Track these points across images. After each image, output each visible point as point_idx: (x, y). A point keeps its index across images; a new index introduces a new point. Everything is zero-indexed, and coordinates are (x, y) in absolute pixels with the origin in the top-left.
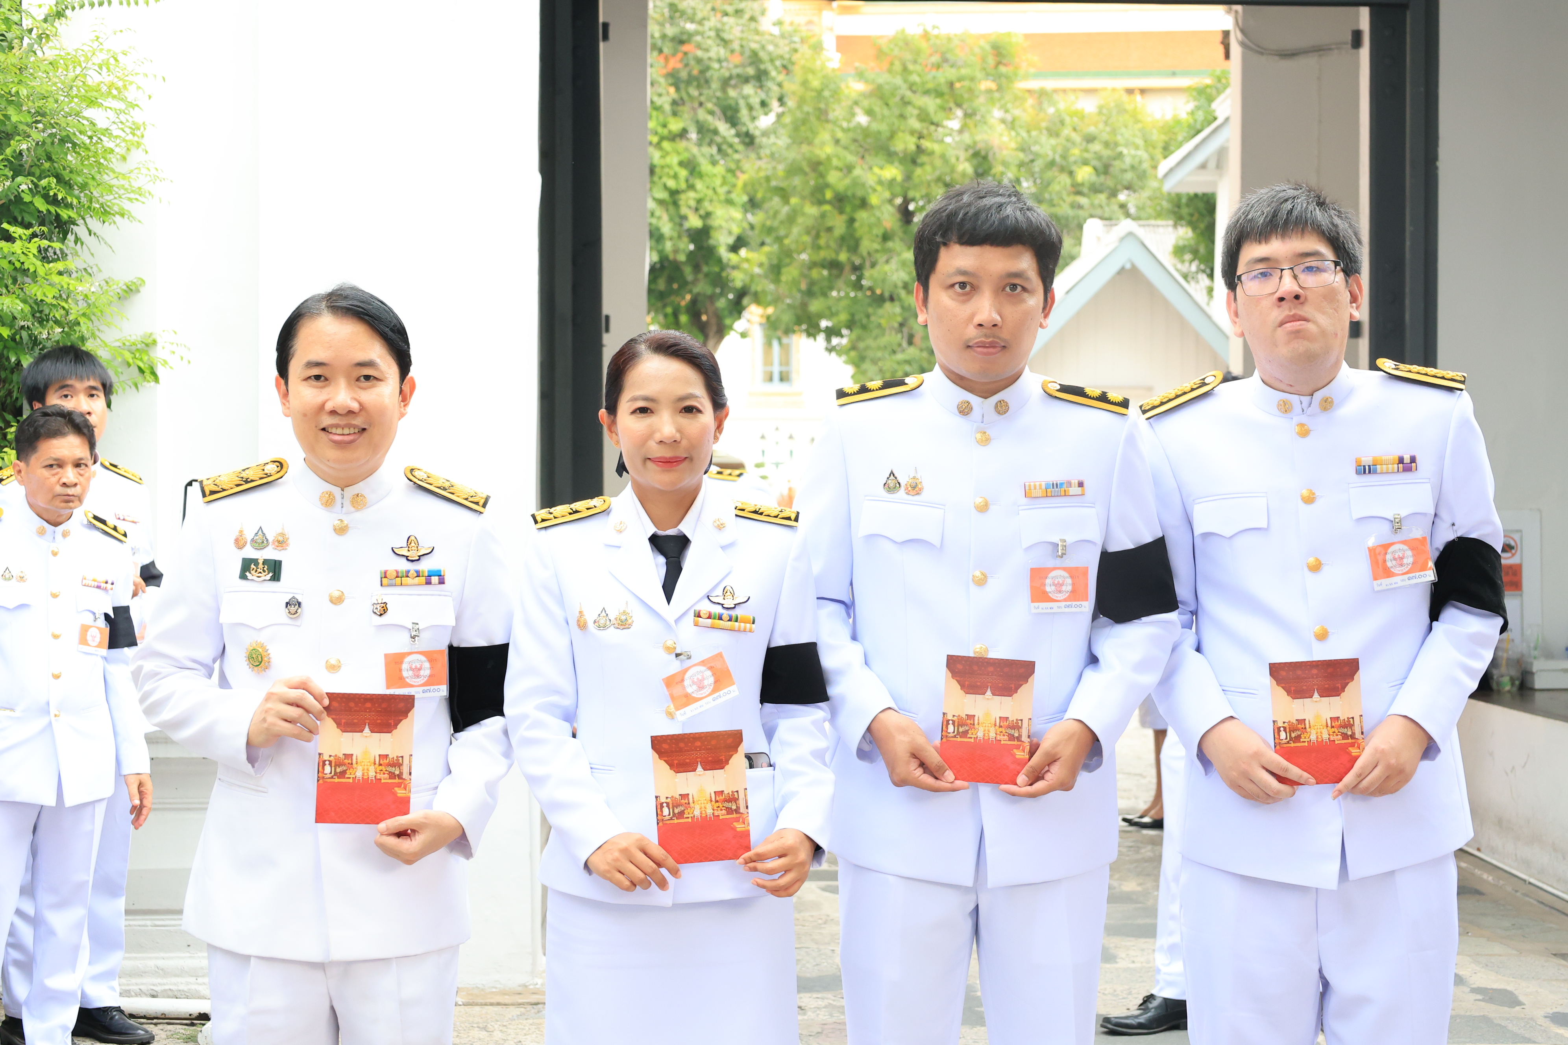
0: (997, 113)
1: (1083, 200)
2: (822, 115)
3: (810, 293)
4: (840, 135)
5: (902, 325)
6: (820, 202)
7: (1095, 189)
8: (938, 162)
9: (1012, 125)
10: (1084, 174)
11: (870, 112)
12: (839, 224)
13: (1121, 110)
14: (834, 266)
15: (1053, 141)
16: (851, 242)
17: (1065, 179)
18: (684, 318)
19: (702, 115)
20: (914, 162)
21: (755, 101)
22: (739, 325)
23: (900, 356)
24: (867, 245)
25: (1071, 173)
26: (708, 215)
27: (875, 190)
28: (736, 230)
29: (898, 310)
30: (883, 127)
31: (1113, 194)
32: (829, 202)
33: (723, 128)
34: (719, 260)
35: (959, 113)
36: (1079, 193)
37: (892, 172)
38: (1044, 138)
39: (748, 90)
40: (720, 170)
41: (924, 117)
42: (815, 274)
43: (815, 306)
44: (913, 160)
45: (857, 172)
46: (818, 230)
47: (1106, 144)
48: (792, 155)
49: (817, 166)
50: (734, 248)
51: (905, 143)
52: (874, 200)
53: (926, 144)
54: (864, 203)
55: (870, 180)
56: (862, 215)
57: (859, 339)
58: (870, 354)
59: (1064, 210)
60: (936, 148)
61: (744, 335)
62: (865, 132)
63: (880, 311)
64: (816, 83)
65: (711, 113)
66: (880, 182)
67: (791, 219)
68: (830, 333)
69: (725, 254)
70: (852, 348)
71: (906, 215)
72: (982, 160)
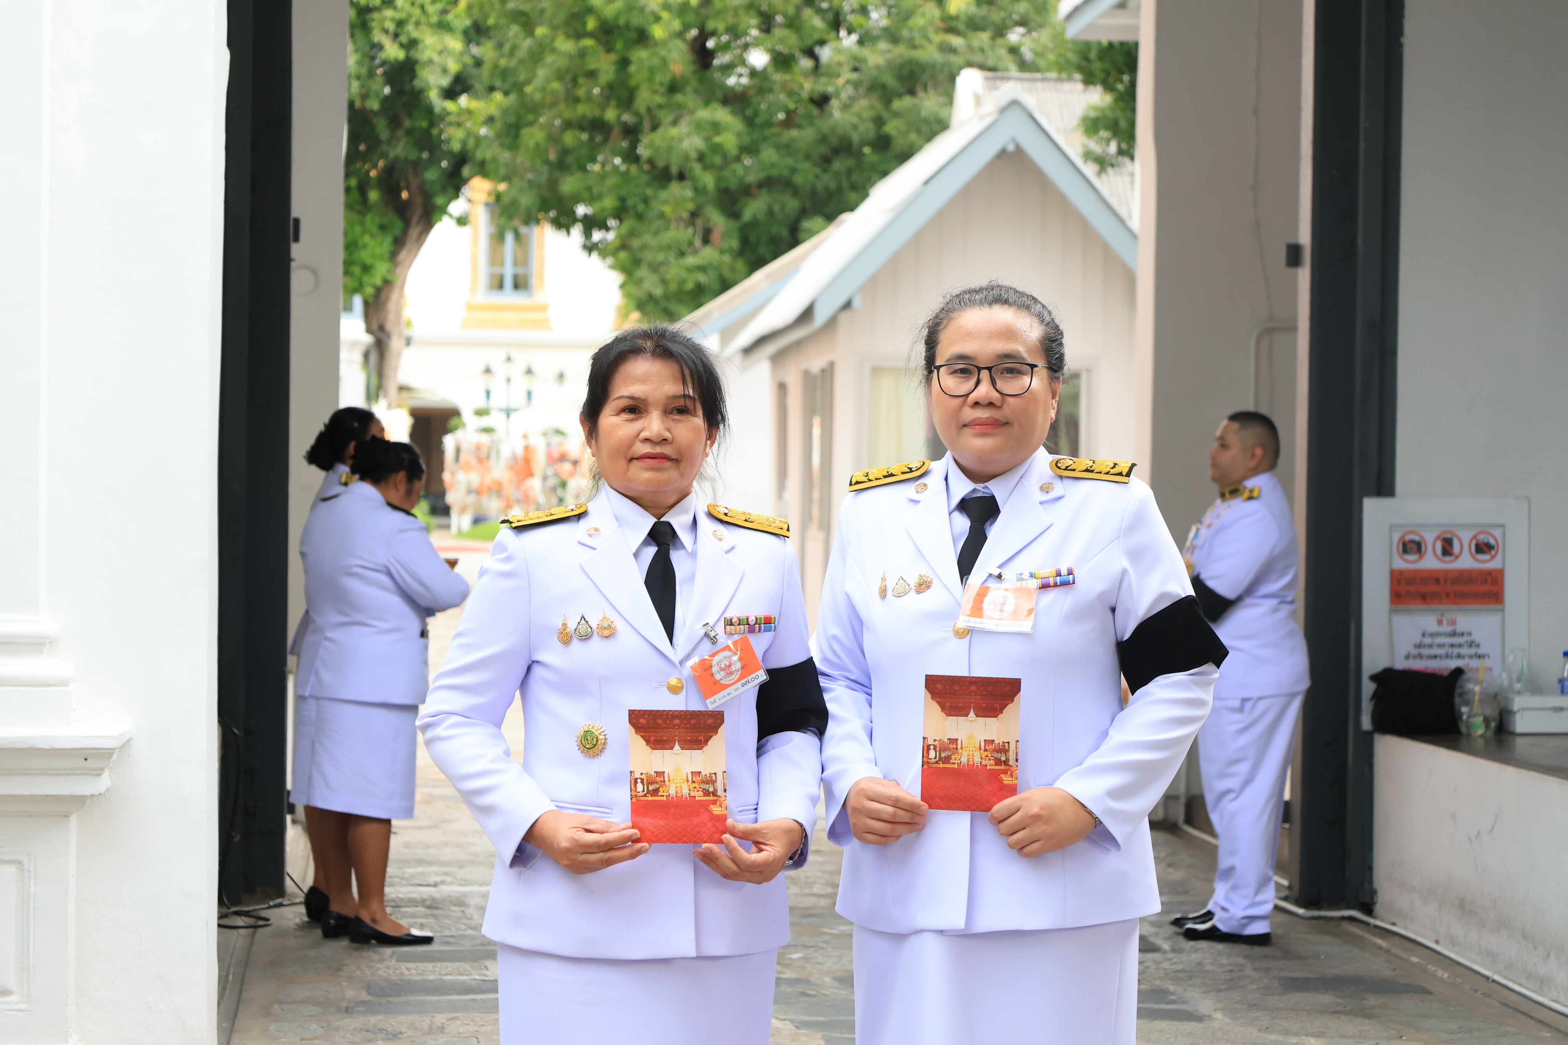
1: (956, 41)
3: (561, 166)
5: (694, 215)
6: (579, 35)
7: (974, 25)
12: (605, 66)
14: (597, 126)
16: (623, 92)
18: (374, 195)
22: (457, 207)
23: (691, 260)
24: (645, 98)
26: (412, 43)
27: (657, 19)
28: (453, 67)
29: (689, 193)
31: (1000, 32)
32: (591, 35)
34: (429, 110)
36: (952, 30)
42: (569, 138)
43: (569, 185)
46: (574, 76)
50: (451, 93)
52: (658, 32)
54: (642, 37)
56: (640, 55)
57: (632, 234)
58: (648, 256)
59: (929, 54)
61: (462, 221)
63: (664, 195)
66: (666, 7)
67: (536, 56)
68: (590, 224)
69: (437, 102)
70: (621, 247)
71: (703, 55)
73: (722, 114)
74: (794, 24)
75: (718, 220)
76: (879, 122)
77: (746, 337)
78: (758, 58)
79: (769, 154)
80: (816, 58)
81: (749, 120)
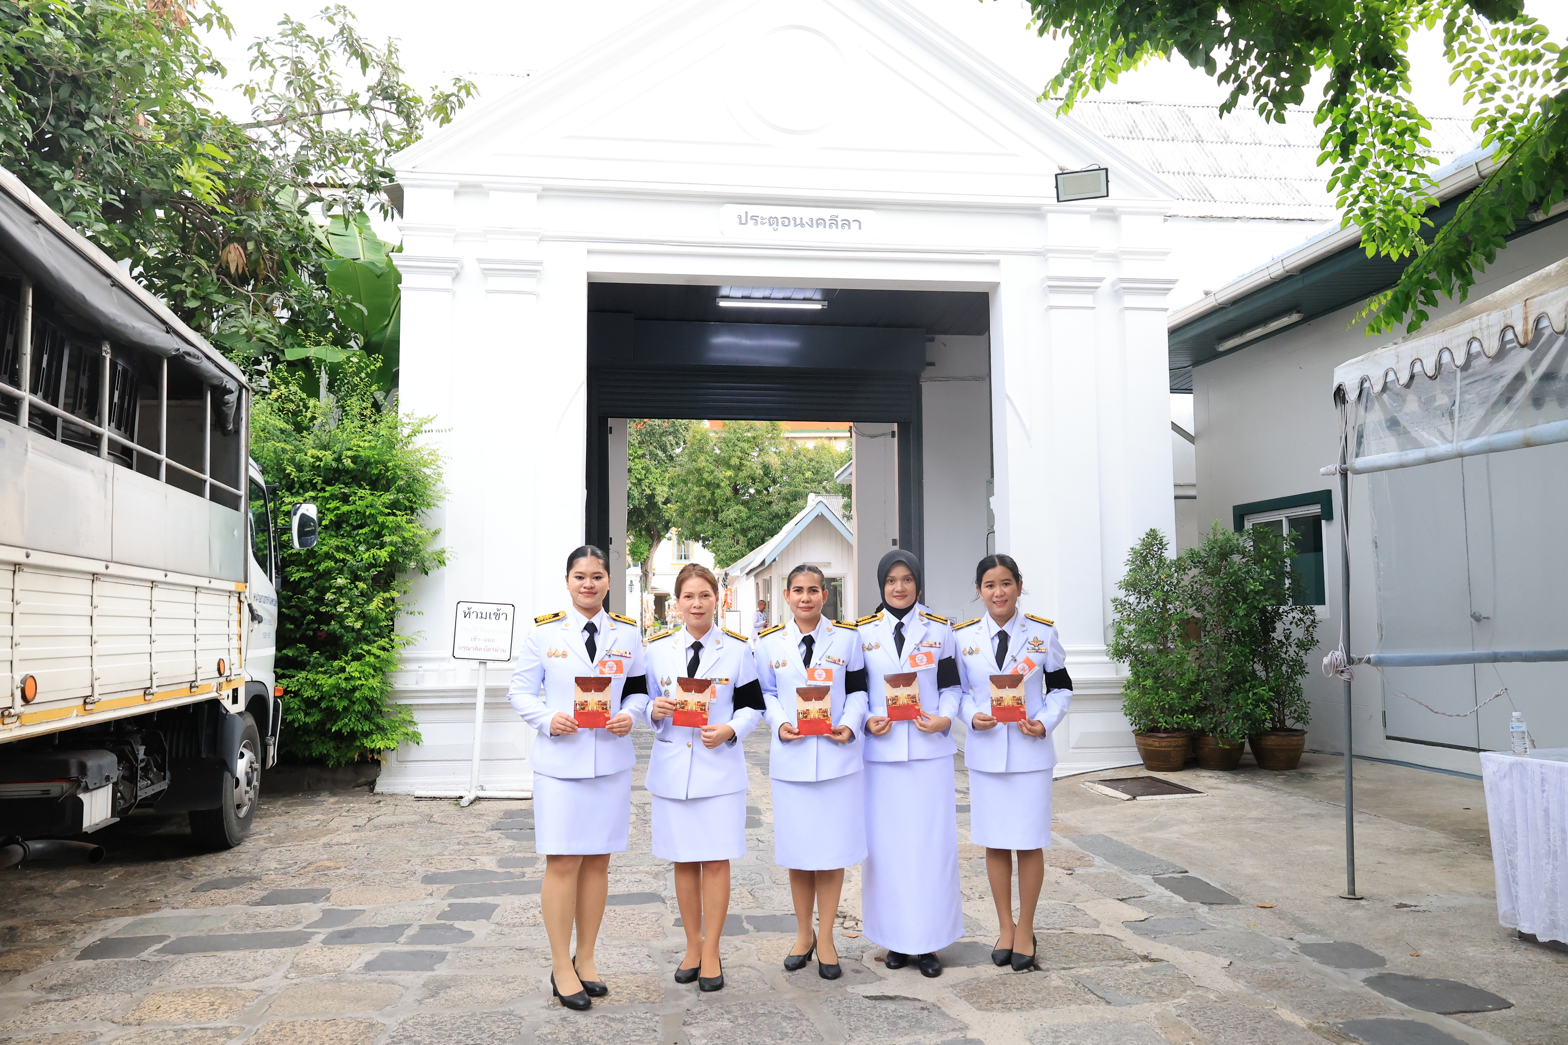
0: (774, 450)
1: (808, 485)
2: (701, 450)
3: (696, 523)
4: (708, 458)
5: (734, 536)
6: (700, 486)
7: (813, 481)
8: (749, 470)
9: (778, 454)
10: (808, 474)
11: (720, 449)
12: (708, 494)
13: (823, 448)
14: (706, 512)
15: (796, 461)
16: (712, 501)
17: (801, 477)
18: (643, 533)
21: (673, 442)
22: (667, 535)
23: (733, 549)
24: (719, 504)
25: (803, 474)
26: (654, 489)
27: (723, 481)
28: (666, 496)
29: (732, 530)
30: (726, 455)
31: (820, 482)
32: (704, 486)
33: (660, 453)
34: (659, 508)
35: (758, 450)
36: (806, 482)
37: (729, 473)
38: (792, 460)
39: (671, 438)
40: (659, 470)
41: (743, 451)
42: (698, 515)
43: (698, 528)
44: (739, 468)
45: (716, 473)
46: (698, 498)
47: (818, 462)
48: (688, 466)
49: (699, 471)
50: (665, 503)
51: (735, 461)
52: (722, 484)
53: (743, 462)
54: (718, 486)
55: (721, 476)
56: (717, 491)
57: (716, 542)
58: (721, 548)
59: (800, 489)
60: (748, 464)
61: (669, 539)
62: (718, 456)
63: (725, 531)
64: (698, 437)
65: (655, 447)
66: (725, 477)
67: (688, 492)
68: (705, 539)
69: (661, 506)
70: (714, 546)
71: (736, 491)
72: (766, 469)
73: (741, 508)
74: (761, 481)
75: (741, 538)
76: (786, 509)
77: (747, 571)
78: (752, 491)
79: (755, 519)
80: (768, 491)
81: (749, 509)
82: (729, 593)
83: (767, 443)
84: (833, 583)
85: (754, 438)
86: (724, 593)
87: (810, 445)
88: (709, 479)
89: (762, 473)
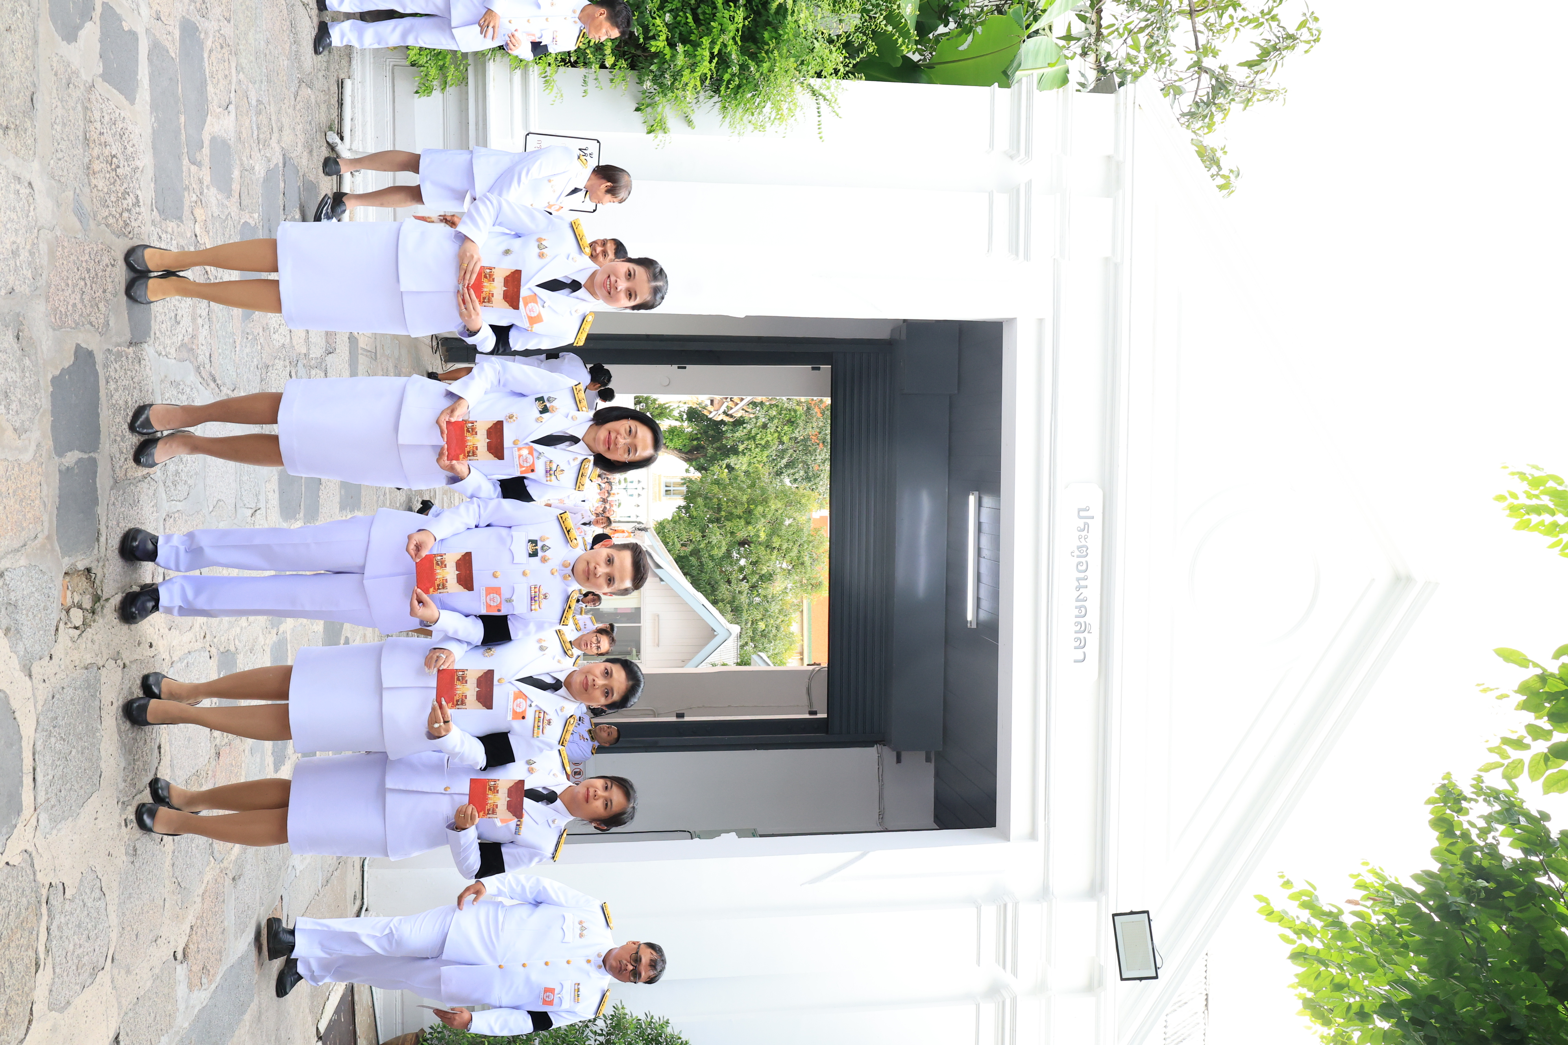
0: (789, 586)
1: (749, 624)
2: (789, 504)
3: (706, 498)
4: (780, 512)
5: (691, 541)
6: (748, 503)
7: (754, 631)
8: (767, 557)
9: (785, 591)
10: (762, 625)
11: (790, 525)
12: (739, 511)
14: (719, 509)
15: (777, 611)
16: (730, 517)
17: (760, 616)
18: (695, 443)
19: (791, 451)
20: (767, 546)
21: (797, 476)
22: (692, 469)
23: (676, 540)
24: (729, 524)
25: (762, 619)
26: (744, 454)
27: (754, 528)
28: (737, 467)
29: (698, 539)
30: (783, 532)
31: (753, 639)
32: (748, 507)
33: (784, 461)
34: (723, 460)
35: (790, 568)
36: (752, 623)
37: (763, 536)
38: (778, 607)
39: (802, 473)
40: (765, 460)
41: (788, 550)
42: (715, 500)
43: (700, 500)
44: (768, 546)
45: (763, 520)
46: (735, 501)
47: (775, 636)
48: (770, 489)
49: (765, 501)
50: (728, 466)
51: (776, 542)
52: (750, 528)
53: (776, 551)
54: (748, 523)
55: (759, 526)
56: (742, 522)
57: (684, 521)
58: (677, 526)
59: (745, 616)
60: (774, 557)
61: (687, 471)
62: (782, 523)
63: (697, 531)
64: (803, 501)
65: (791, 455)
66: (758, 530)
67: (740, 489)
68: (687, 508)
69: (725, 462)
70: (680, 518)
71: (742, 543)
72: (768, 578)
73: (724, 549)
74: (753, 573)
75: (689, 549)
76: (723, 600)
78: (743, 562)
79: (711, 564)
80: (742, 580)
81: (722, 559)
82: (626, 534)
83: (797, 578)
84: (634, 651)
85: (802, 564)
86: (625, 529)
87: (794, 628)
88: (756, 512)
89: (763, 572)
